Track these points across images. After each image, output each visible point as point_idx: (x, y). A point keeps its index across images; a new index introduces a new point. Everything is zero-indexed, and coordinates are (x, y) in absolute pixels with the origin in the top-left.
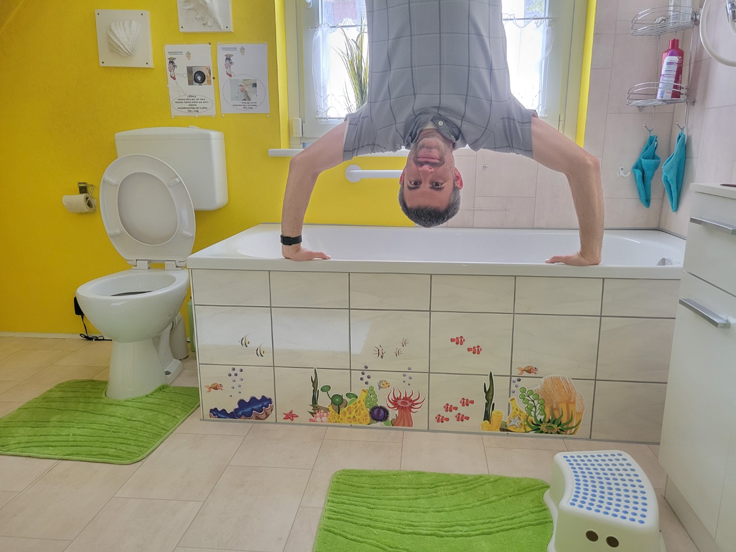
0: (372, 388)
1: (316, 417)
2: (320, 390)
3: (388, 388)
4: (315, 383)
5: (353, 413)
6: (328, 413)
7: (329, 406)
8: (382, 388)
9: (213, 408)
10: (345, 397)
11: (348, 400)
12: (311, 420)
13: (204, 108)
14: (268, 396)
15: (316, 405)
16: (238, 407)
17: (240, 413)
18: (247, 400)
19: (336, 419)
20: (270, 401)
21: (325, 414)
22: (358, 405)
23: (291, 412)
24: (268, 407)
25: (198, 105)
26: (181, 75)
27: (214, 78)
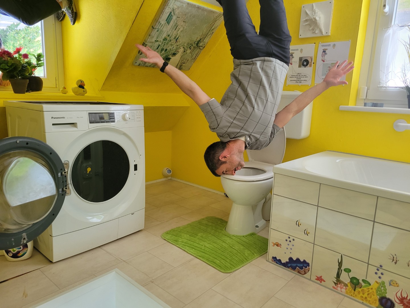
0: (383, 283)
1: (338, 287)
2: (343, 270)
3: (398, 287)
4: (340, 264)
5: (366, 295)
6: (347, 287)
7: (348, 283)
8: (392, 285)
9: (274, 256)
10: (361, 281)
11: (363, 284)
12: (334, 287)
14: (307, 261)
15: (339, 279)
16: (288, 261)
17: (289, 265)
18: (295, 259)
19: (352, 294)
20: (308, 264)
21: (344, 287)
22: (371, 291)
23: (321, 277)
24: (306, 268)
25: (302, 79)
26: (295, 62)
27: (314, 63)
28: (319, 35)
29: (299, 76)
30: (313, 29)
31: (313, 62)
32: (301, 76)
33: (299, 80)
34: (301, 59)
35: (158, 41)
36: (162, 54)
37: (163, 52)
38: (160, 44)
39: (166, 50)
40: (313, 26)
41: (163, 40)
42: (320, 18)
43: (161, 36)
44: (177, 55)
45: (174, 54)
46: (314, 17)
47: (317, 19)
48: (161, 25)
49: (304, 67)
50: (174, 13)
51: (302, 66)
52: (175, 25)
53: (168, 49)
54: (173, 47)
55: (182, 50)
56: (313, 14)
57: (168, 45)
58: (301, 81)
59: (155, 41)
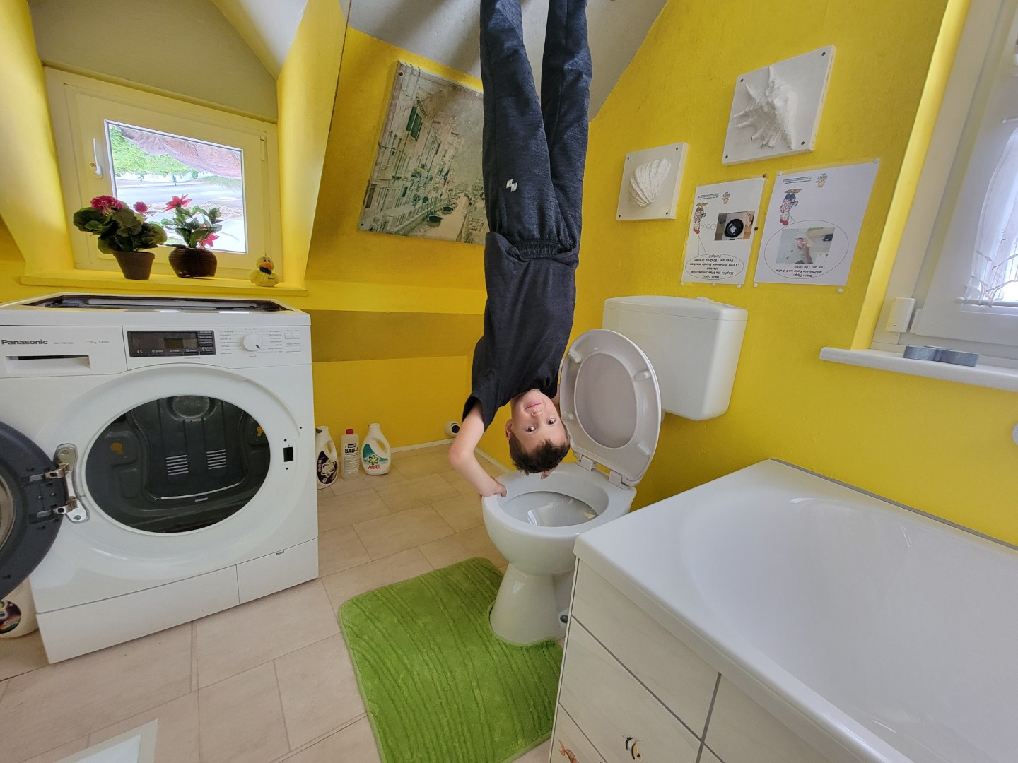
13: (728, 273)
25: (721, 269)
26: (708, 227)
27: (756, 229)
28: (780, 151)
29: (715, 263)
30: (763, 137)
31: (754, 226)
32: (719, 262)
33: (713, 271)
34: (722, 219)
35: (399, 178)
36: (417, 207)
37: (420, 203)
38: (408, 184)
39: (426, 199)
40: (764, 127)
41: (413, 176)
42: (786, 101)
43: (405, 166)
44: (454, 212)
45: (448, 210)
46: (770, 100)
47: (778, 103)
48: (398, 139)
49: (729, 238)
50: (423, 111)
51: (724, 236)
52: (433, 142)
53: (429, 197)
54: (439, 192)
55: (462, 201)
56: (767, 94)
57: (428, 189)
58: (716, 275)
59: (394, 177)
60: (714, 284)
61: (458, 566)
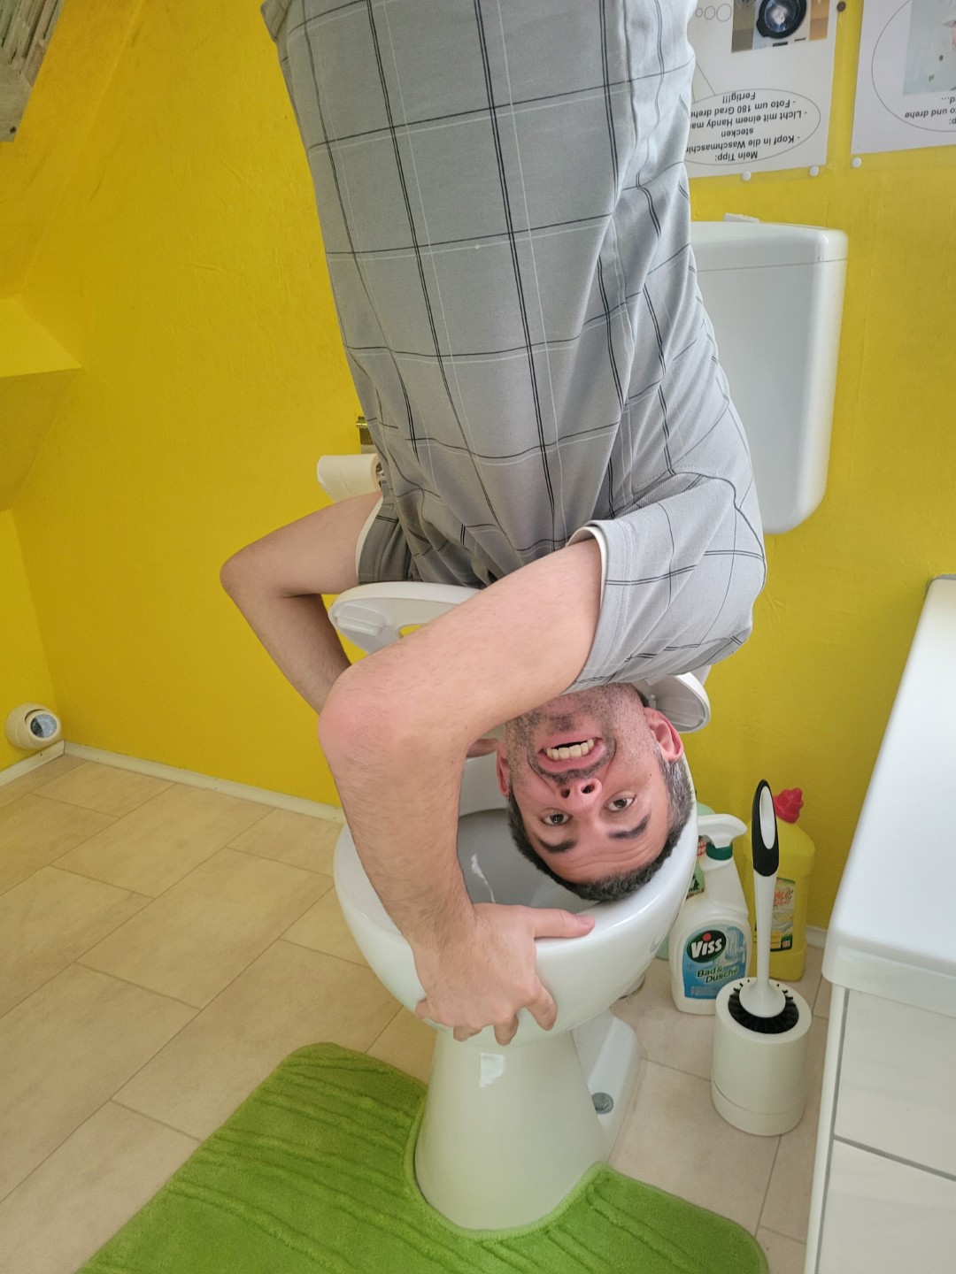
13: (780, 139)
25: (761, 130)
26: (710, 14)
27: (841, 7)
29: (743, 115)
31: (834, 1)
32: (754, 113)
33: (739, 138)
49: (770, 41)
51: (756, 36)
58: (749, 149)
60: (748, 176)
61: (263, 1098)
